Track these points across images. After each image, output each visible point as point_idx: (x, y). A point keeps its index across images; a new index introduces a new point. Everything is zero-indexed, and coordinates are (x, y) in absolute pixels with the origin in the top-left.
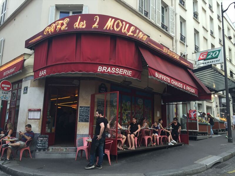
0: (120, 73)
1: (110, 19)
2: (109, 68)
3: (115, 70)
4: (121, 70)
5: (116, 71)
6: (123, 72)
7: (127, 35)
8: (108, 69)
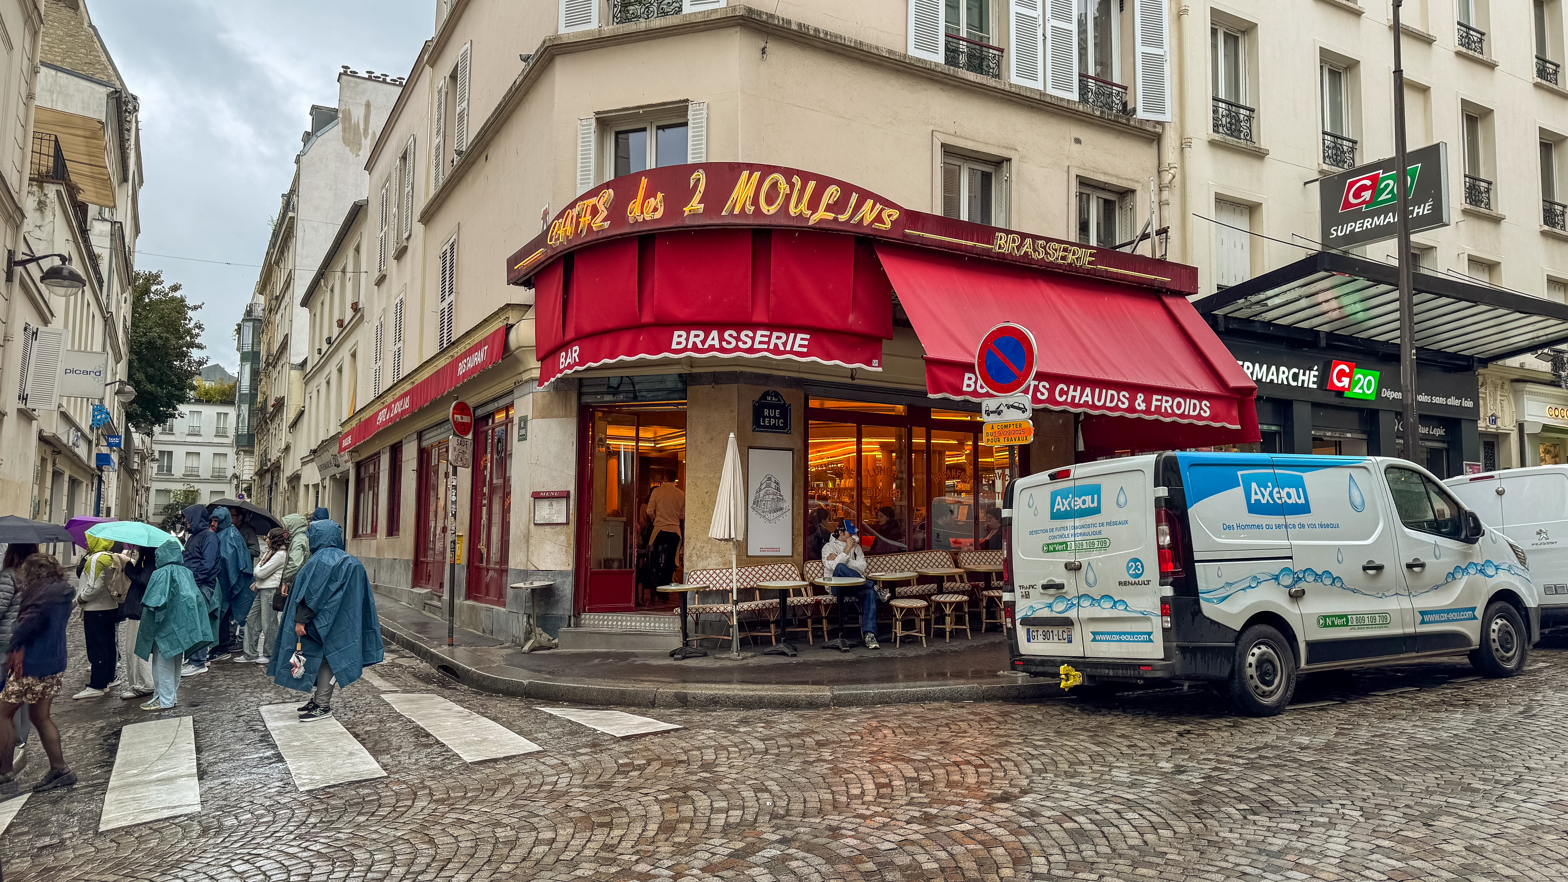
0: (756, 346)
1: (745, 174)
2: (716, 333)
4: (762, 336)
5: (740, 343)
6: (768, 343)
7: (811, 223)
8: (712, 337)
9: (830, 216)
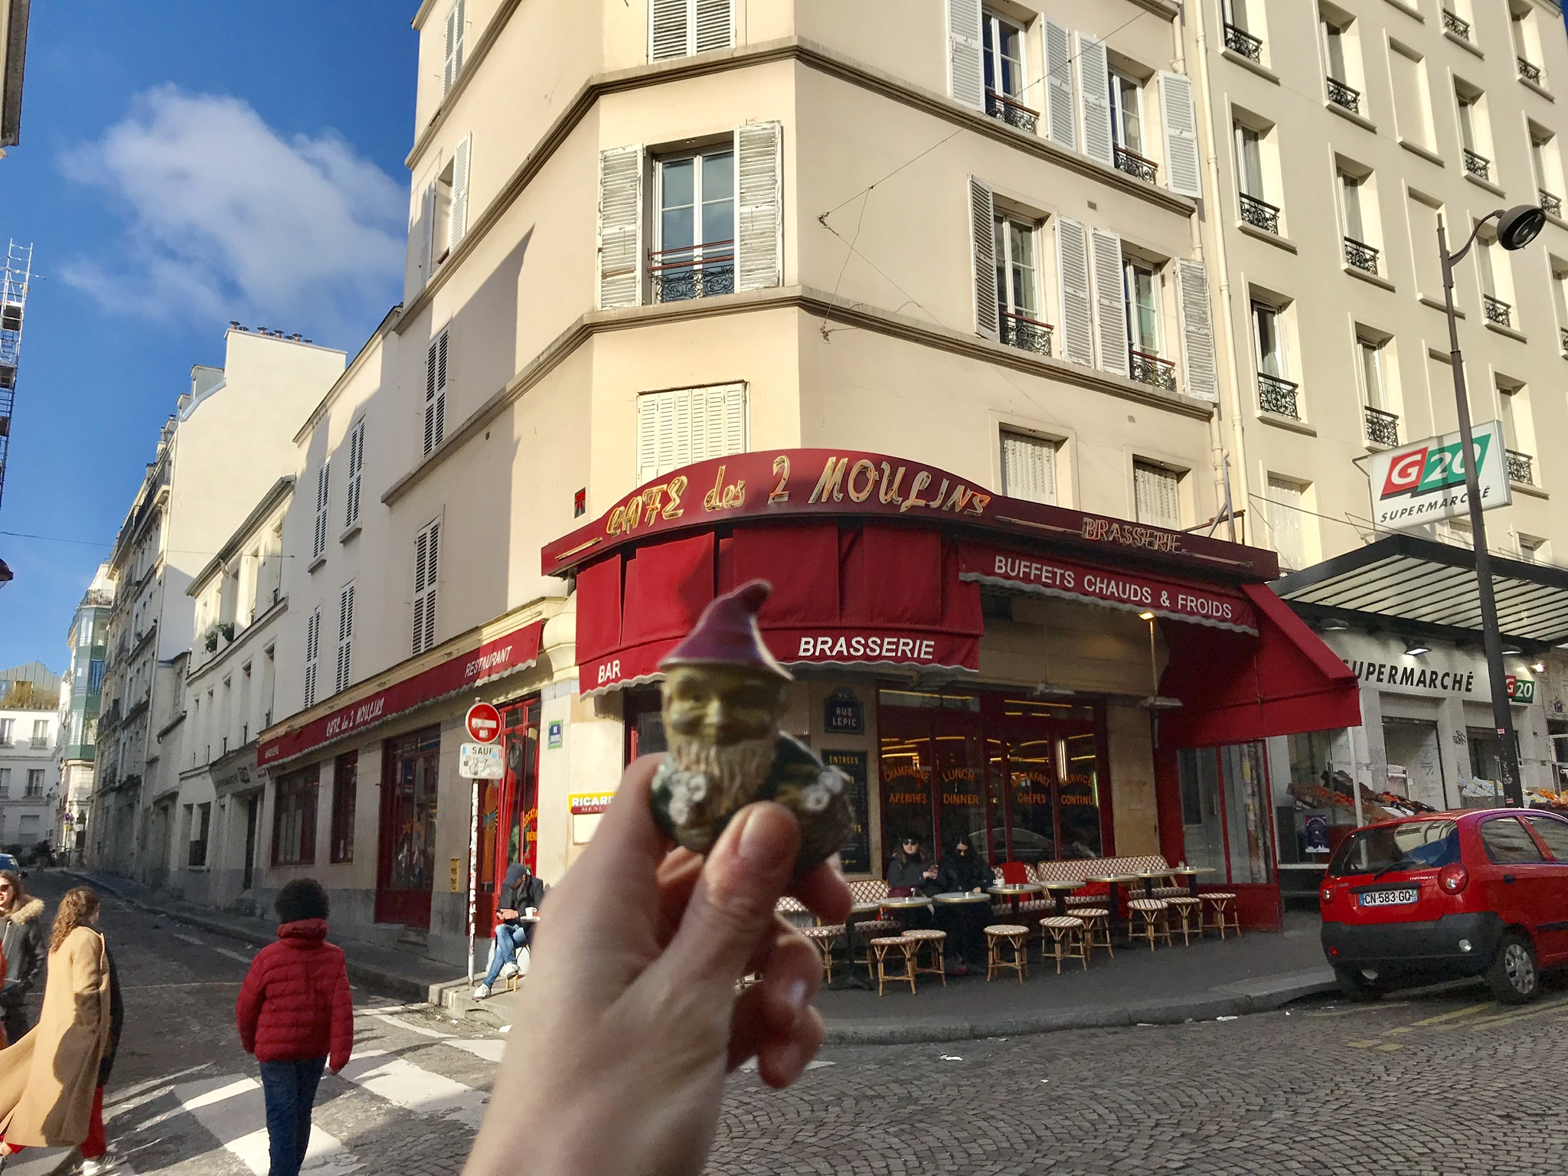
0: (884, 653)
1: (832, 460)
2: (842, 640)
3: (866, 646)
4: (889, 643)
5: (868, 650)
6: (896, 650)
7: (903, 509)
8: (839, 644)
9: (922, 503)
